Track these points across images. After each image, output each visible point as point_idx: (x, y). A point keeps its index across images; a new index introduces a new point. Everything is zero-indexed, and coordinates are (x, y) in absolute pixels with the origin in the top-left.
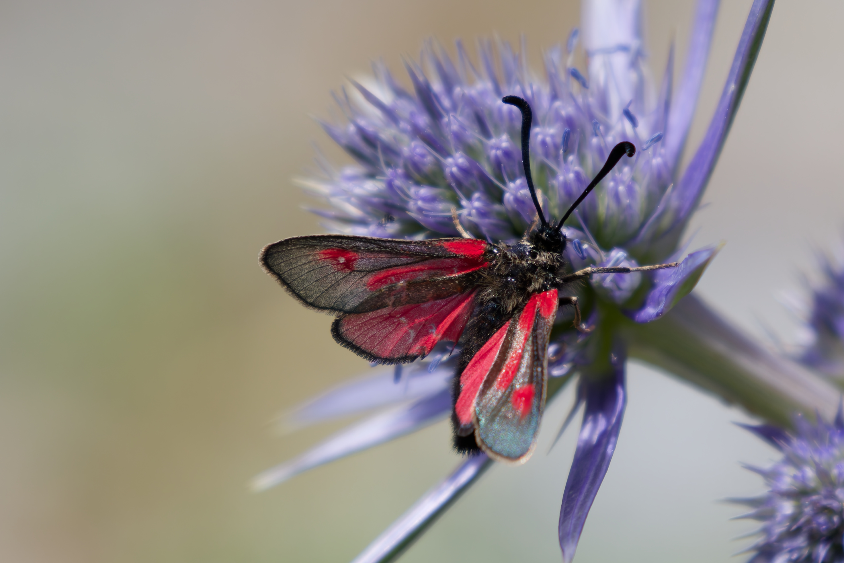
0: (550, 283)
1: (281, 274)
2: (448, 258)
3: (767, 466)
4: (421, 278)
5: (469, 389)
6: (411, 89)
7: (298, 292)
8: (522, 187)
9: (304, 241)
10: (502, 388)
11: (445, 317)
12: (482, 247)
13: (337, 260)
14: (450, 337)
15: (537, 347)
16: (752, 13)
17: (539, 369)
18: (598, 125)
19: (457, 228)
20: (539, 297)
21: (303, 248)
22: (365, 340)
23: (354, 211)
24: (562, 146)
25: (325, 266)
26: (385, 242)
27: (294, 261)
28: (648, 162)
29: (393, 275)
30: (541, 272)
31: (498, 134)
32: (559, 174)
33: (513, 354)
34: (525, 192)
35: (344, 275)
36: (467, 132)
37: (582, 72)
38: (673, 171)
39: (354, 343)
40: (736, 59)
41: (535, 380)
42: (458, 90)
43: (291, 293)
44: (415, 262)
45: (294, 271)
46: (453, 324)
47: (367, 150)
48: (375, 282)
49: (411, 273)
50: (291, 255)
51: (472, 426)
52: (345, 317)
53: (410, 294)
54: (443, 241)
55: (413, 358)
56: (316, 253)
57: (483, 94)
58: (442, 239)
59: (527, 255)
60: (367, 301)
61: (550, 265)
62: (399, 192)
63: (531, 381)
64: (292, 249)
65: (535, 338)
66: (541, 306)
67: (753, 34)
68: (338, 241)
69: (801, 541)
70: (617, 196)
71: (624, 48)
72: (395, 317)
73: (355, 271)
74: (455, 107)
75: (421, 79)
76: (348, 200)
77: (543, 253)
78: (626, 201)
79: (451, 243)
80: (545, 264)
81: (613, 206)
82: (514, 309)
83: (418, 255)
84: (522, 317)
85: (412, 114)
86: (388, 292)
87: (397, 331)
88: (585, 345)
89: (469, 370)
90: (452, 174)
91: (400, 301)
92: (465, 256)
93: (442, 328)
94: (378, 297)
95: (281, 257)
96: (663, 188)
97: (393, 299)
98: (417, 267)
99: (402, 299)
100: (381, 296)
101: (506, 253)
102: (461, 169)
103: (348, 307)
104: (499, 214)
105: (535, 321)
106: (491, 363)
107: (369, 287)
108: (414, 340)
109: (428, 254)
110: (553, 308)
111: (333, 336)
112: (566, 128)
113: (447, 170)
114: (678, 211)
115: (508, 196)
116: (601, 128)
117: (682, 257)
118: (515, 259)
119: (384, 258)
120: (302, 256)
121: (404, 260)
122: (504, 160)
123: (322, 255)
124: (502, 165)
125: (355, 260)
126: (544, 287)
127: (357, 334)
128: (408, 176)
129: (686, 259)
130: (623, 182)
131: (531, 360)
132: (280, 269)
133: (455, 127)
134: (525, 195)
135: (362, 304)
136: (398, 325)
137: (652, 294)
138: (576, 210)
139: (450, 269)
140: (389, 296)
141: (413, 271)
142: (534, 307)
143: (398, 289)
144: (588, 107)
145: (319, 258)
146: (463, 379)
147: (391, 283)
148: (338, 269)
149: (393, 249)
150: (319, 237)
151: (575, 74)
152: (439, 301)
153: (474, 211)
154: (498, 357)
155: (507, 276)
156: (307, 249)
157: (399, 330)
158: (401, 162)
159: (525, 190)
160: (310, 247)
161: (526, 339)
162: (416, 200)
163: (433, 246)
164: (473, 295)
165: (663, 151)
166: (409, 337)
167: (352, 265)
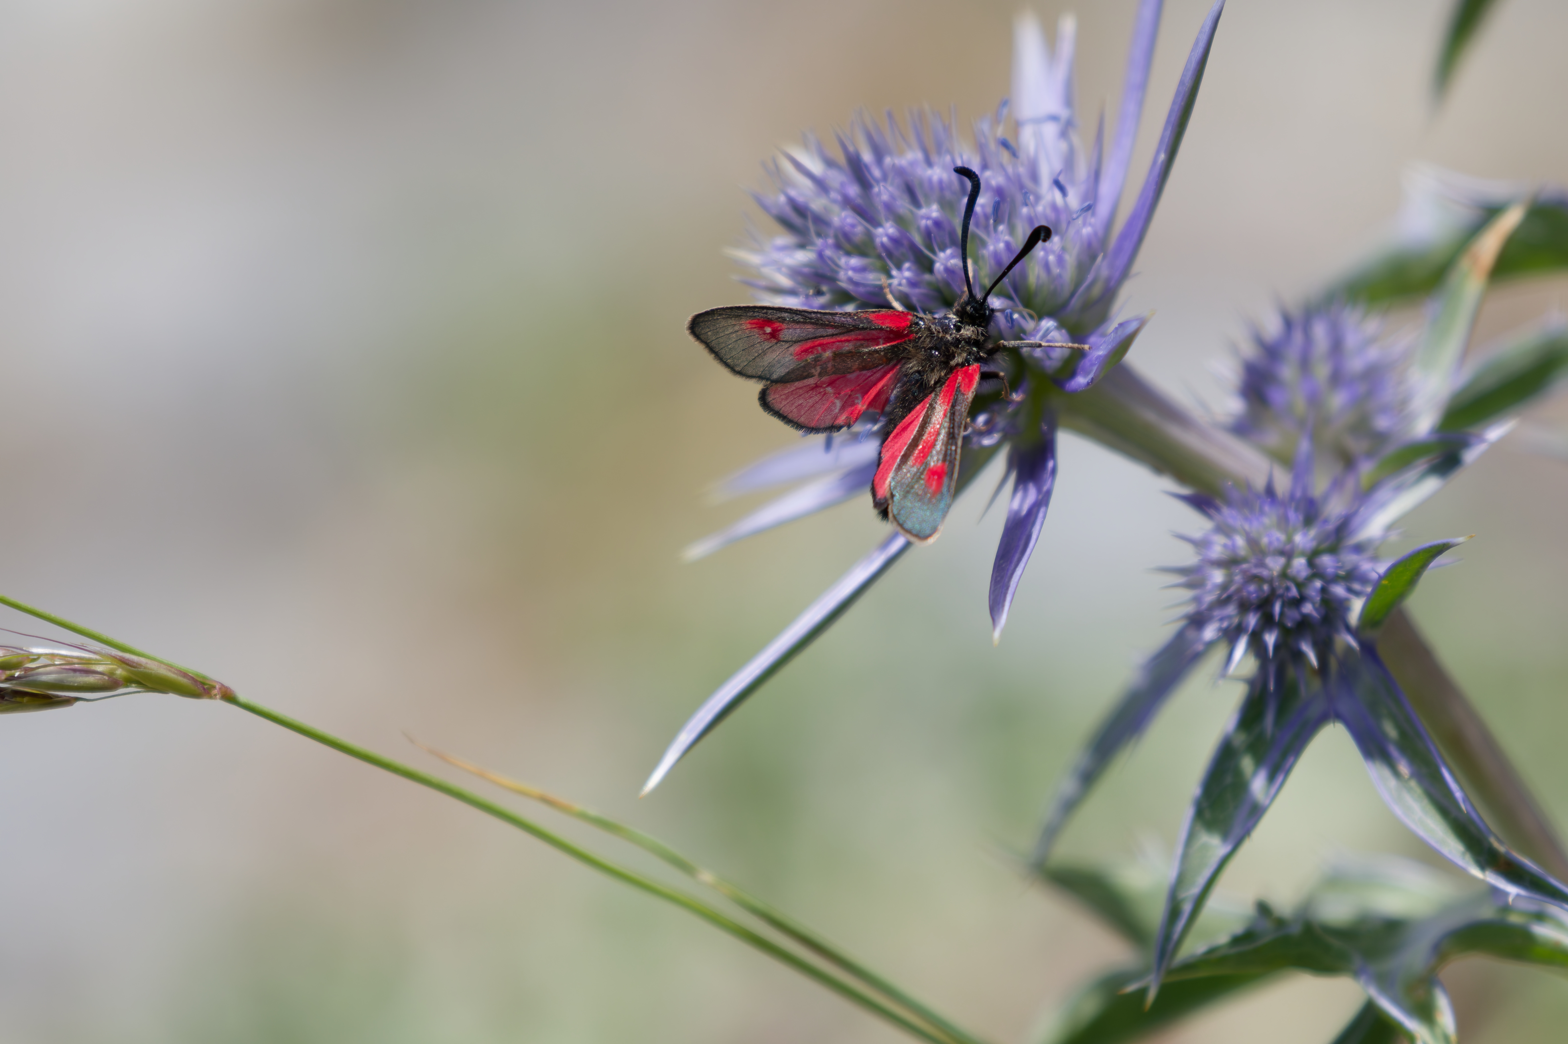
0: (973, 357)
1: (709, 343)
2: (873, 329)
3: (1197, 535)
4: (847, 348)
5: (887, 462)
6: (842, 159)
7: (725, 360)
8: (952, 256)
9: (730, 310)
10: (917, 464)
11: (871, 388)
12: (908, 319)
13: (763, 330)
14: (875, 408)
15: (954, 424)
16: (1182, 83)
17: (953, 448)
18: (1028, 195)
19: (887, 296)
20: (962, 372)
21: (729, 317)
22: (792, 408)
23: (785, 281)
24: (993, 216)
25: (751, 336)
26: (810, 313)
27: (721, 331)
28: (1078, 232)
29: (820, 345)
30: (964, 346)
31: (929, 204)
32: (989, 244)
33: (931, 429)
34: (956, 262)
35: (771, 345)
36: (897, 202)
37: (1012, 142)
38: (1103, 240)
39: (781, 412)
40: (1165, 129)
41: (948, 458)
42: (888, 161)
43: (719, 361)
44: (840, 334)
45: (721, 340)
46: (878, 394)
47: (797, 220)
48: (802, 352)
49: (838, 343)
50: (717, 324)
51: (886, 500)
52: (772, 386)
53: (836, 364)
54: (869, 313)
55: (839, 428)
56: (742, 323)
57: (913, 164)
58: (868, 310)
59: (951, 328)
60: (793, 371)
61: (975, 339)
62: (830, 263)
63: (944, 460)
64: (718, 319)
65: (953, 414)
66: (962, 382)
67: (1183, 104)
68: (763, 312)
69: (1231, 610)
70: (1047, 266)
71: (1054, 118)
72: (821, 387)
73: (781, 341)
74: (885, 178)
75: (851, 149)
76: (779, 270)
77: (967, 327)
78: (1056, 271)
79: (877, 315)
80: (969, 338)
81: (1043, 275)
82: (936, 383)
83: (843, 326)
84: (943, 391)
85: (842, 185)
86: (814, 363)
87: (823, 401)
88: (1015, 414)
89: (891, 442)
90: (883, 245)
91: (826, 371)
92: (890, 327)
93: (868, 398)
94: (804, 367)
95: (708, 327)
96: (1093, 258)
97: (818, 369)
98: (843, 338)
99: (828, 369)
100: (807, 366)
101: (930, 327)
102: (892, 239)
103: (775, 377)
104: (929, 284)
105: (955, 397)
106: (911, 437)
107: (795, 357)
108: (840, 410)
109: (853, 326)
110: (973, 384)
111: (761, 405)
112: (996, 198)
113: (878, 241)
114: (1108, 280)
115: (938, 266)
116: (1032, 198)
117: (1112, 326)
118: (939, 332)
119: (809, 329)
120: (729, 325)
121: (830, 331)
122: (934, 230)
123: (749, 325)
124: (932, 235)
125: (781, 330)
126: (967, 361)
127: (784, 403)
128: (838, 246)
129: (1116, 329)
130: (1053, 252)
131: (947, 437)
132: (707, 338)
133: (885, 197)
134: (956, 265)
135: (788, 373)
136: (824, 394)
137: (1082, 363)
138: (1006, 280)
139: (875, 341)
140: (815, 367)
141: (839, 341)
142: (956, 382)
143: (824, 359)
144: (1018, 178)
145: (745, 328)
146: (884, 451)
147: (817, 354)
148: (764, 339)
149: (818, 320)
150: (744, 307)
151: (1005, 144)
152: (864, 372)
153: (904, 281)
154: (918, 431)
155: (931, 349)
156: (733, 319)
157: (825, 400)
158: (831, 232)
159: (956, 260)
160: (735, 317)
161: (945, 415)
162: (846, 270)
163: (859, 318)
164: (898, 367)
165: (1093, 220)
166: (835, 406)
167: (778, 335)
